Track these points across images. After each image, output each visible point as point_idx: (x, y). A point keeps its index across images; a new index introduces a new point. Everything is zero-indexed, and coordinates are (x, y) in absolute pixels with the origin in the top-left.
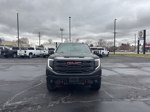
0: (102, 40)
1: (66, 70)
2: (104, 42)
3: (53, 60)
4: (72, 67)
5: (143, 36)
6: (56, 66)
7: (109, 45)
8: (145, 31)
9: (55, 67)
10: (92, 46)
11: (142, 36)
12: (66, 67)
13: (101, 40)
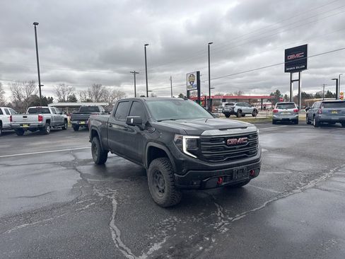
0: (101, 85)
1: (225, 156)
2: (105, 92)
3: (198, 137)
4: (235, 148)
5: (195, 83)
6: (208, 150)
7: (116, 99)
8: (198, 73)
9: (203, 152)
10: (73, 99)
11: (193, 82)
12: (226, 149)
13: (98, 87)
